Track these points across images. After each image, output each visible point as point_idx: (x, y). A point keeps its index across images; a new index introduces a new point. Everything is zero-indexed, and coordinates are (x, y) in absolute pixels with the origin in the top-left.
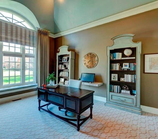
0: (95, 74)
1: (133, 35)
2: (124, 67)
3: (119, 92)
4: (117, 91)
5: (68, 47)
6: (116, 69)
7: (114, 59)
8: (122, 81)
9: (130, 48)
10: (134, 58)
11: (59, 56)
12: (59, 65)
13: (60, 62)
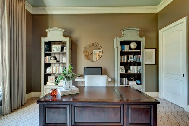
0: (101, 67)
1: (139, 30)
2: (130, 60)
3: (127, 84)
4: (126, 83)
5: (64, 31)
6: (124, 61)
7: (123, 51)
8: (129, 73)
9: (137, 41)
10: (140, 51)
11: (46, 43)
12: (45, 56)
13: (48, 52)
